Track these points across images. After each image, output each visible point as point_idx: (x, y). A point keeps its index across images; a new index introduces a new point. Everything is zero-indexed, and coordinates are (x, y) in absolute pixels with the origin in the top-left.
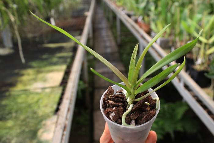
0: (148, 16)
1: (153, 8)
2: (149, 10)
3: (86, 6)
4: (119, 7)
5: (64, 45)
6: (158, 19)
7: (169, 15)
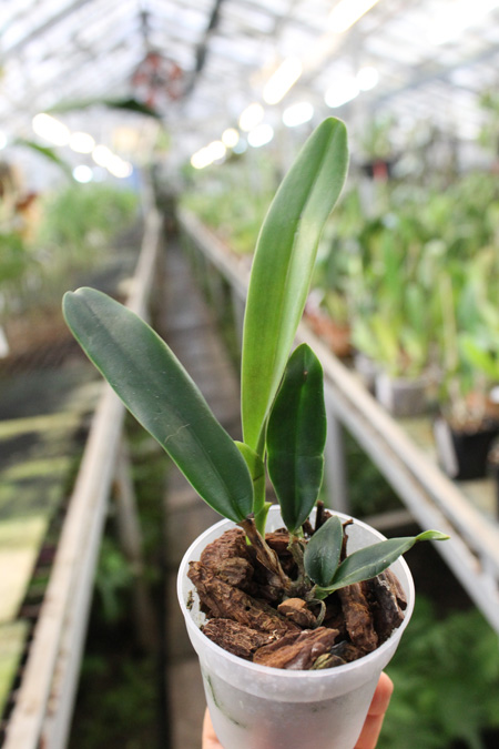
0: (340, 292)
1: (354, 265)
2: (343, 273)
3: (126, 257)
4: (239, 257)
5: (40, 424)
6: (375, 309)
7: (414, 295)
